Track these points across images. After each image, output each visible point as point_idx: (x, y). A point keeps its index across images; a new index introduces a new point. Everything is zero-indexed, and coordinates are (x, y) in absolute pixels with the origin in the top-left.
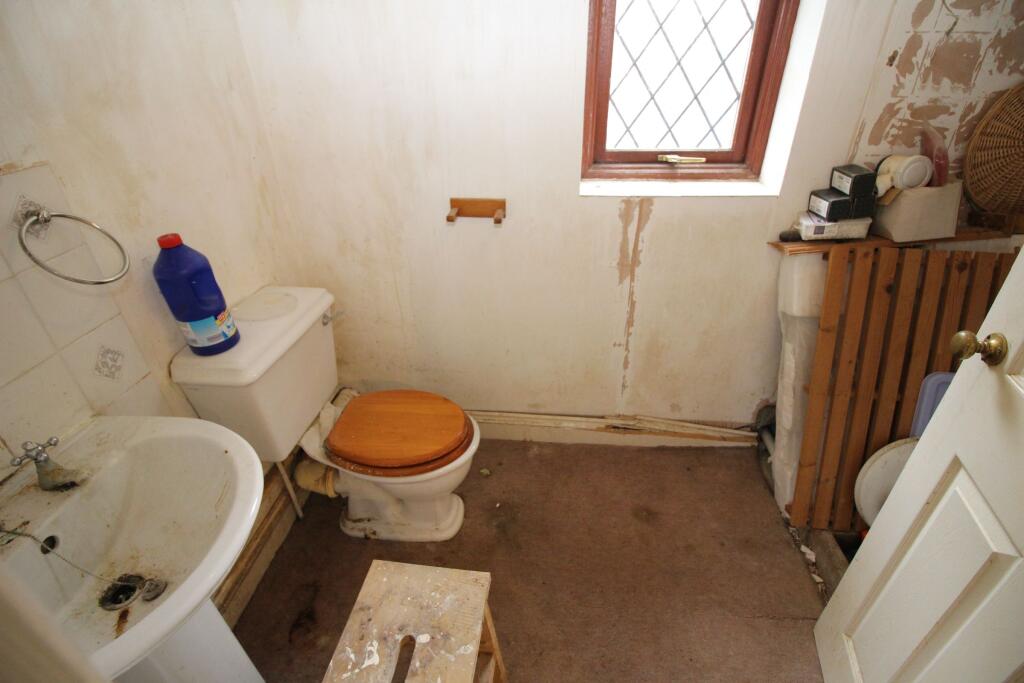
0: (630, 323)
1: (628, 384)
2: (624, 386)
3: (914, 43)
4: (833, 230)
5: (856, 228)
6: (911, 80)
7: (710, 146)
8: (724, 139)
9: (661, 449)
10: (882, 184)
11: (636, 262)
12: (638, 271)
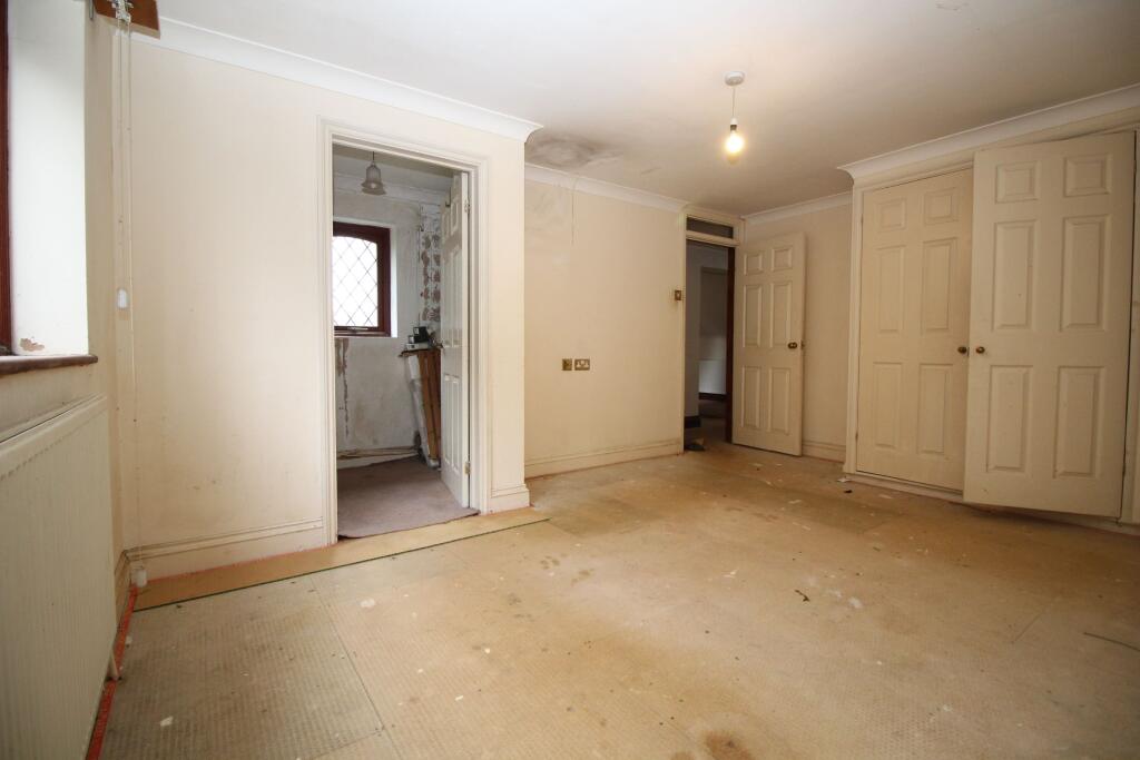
0: (346, 396)
1: (350, 430)
2: (347, 432)
3: (427, 290)
4: (417, 346)
5: (424, 346)
6: (429, 300)
7: (369, 325)
8: (374, 323)
9: (373, 465)
10: (429, 331)
11: (345, 366)
12: (346, 370)
